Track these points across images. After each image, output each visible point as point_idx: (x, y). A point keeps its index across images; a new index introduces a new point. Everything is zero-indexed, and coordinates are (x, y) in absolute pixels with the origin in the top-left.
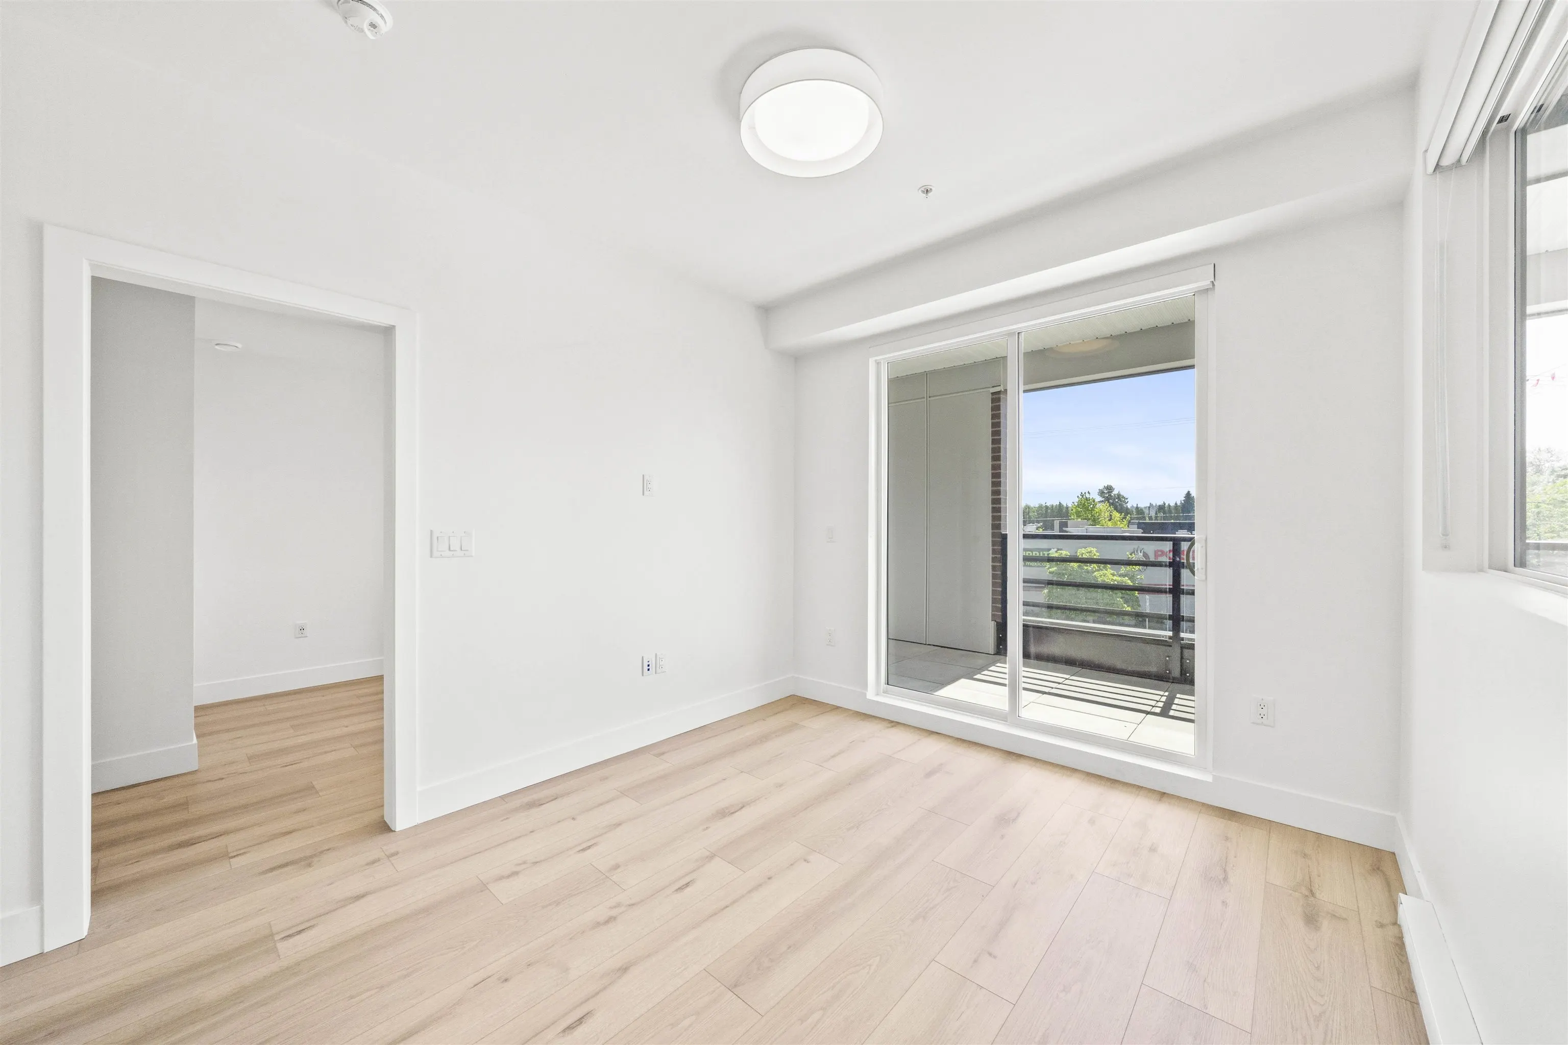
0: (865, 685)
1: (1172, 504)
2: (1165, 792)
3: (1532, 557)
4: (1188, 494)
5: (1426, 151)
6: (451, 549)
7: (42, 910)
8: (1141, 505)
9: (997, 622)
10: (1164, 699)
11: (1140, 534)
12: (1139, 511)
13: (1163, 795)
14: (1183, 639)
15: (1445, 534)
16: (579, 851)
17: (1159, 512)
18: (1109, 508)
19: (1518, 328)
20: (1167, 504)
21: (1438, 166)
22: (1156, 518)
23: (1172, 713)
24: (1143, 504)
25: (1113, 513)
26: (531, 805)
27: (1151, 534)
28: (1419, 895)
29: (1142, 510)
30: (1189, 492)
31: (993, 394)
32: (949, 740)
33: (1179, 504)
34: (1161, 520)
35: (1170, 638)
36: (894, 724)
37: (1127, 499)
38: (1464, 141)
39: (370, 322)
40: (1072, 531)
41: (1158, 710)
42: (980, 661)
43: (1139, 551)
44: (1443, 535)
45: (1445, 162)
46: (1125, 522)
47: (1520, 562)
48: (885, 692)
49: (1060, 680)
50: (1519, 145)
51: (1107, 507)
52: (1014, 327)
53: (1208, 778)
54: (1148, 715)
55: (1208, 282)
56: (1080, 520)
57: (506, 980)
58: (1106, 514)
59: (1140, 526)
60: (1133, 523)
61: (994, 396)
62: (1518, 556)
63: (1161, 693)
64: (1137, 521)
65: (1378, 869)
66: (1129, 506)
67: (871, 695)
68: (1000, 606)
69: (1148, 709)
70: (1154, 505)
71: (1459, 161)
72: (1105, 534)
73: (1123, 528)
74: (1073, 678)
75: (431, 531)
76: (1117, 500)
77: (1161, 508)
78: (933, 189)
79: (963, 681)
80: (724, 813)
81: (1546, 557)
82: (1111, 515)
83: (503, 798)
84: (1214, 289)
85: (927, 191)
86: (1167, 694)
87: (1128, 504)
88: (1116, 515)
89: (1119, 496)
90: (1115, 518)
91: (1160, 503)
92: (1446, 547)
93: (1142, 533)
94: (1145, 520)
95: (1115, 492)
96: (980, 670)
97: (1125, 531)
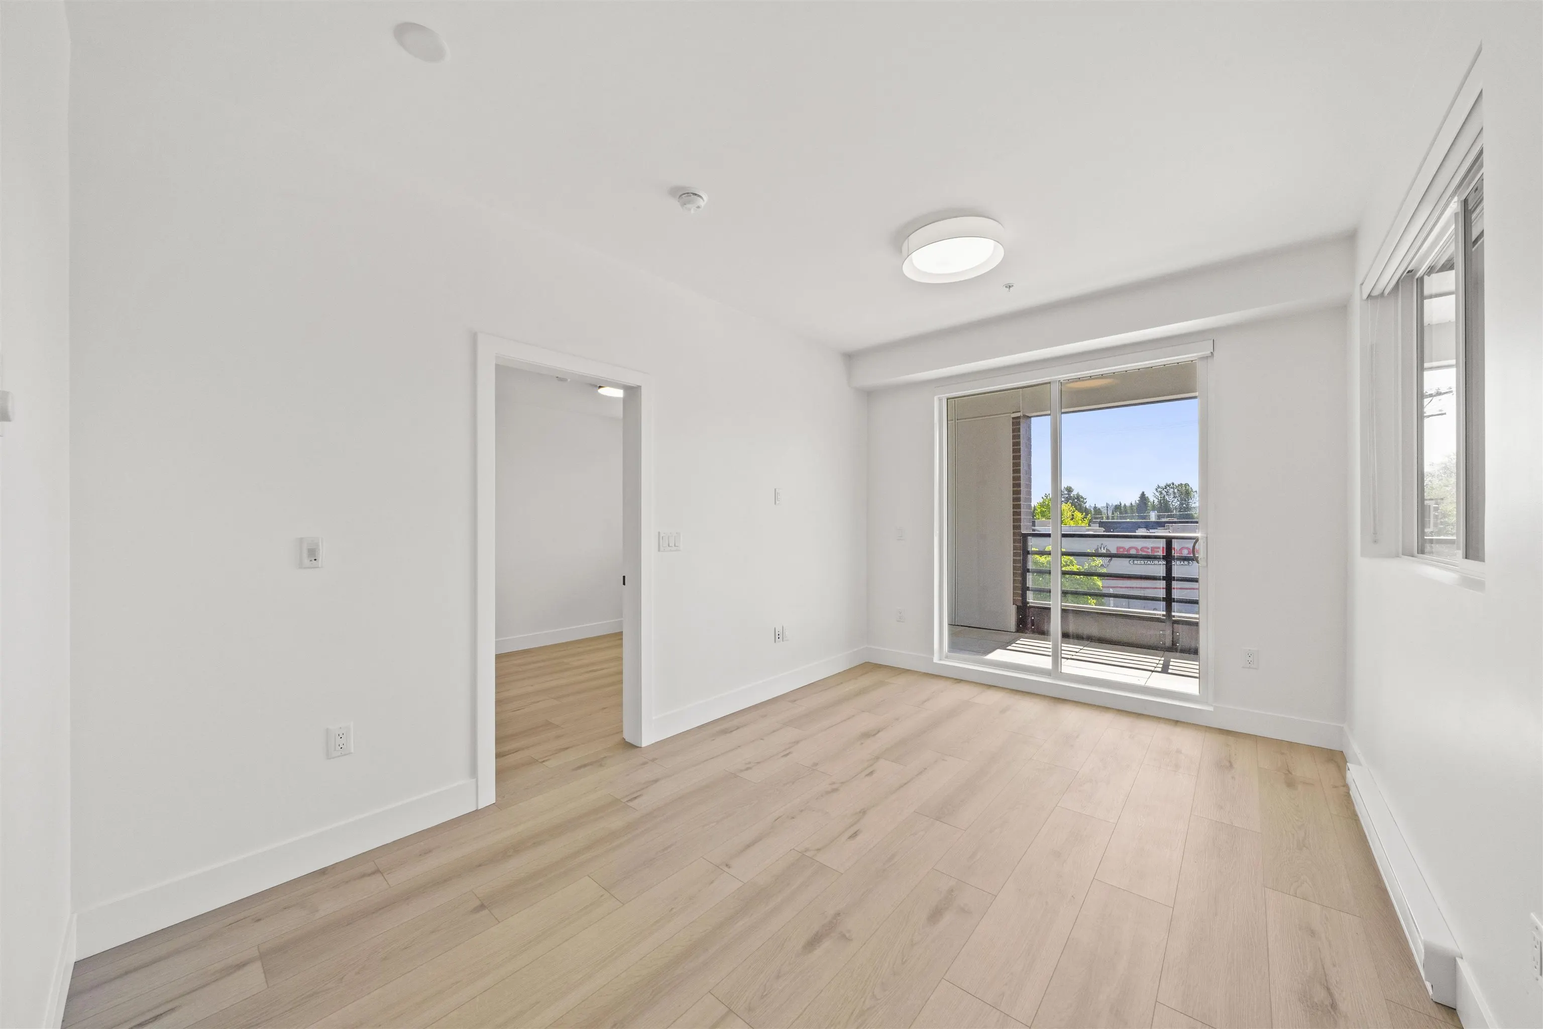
0: (933, 654)
1: (1128, 504)
2: (1178, 720)
3: (1428, 547)
4: (1143, 494)
5: (1362, 284)
6: (670, 545)
7: (477, 781)
8: (1099, 506)
9: (1017, 606)
10: (1162, 662)
11: (1101, 531)
12: (1097, 511)
13: (1176, 723)
14: (1174, 616)
15: (1375, 533)
16: (782, 756)
17: (1116, 512)
18: (1071, 508)
19: (1419, 403)
20: (1123, 505)
21: (1369, 296)
22: (1113, 518)
23: (1170, 671)
24: (1101, 505)
25: (1075, 512)
26: (725, 732)
27: (1112, 532)
28: (1360, 764)
29: (1099, 509)
30: (1143, 492)
31: (1013, 418)
32: (1008, 691)
33: (1134, 503)
34: (1117, 519)
35: (1163, 615)
36: (959, 681)
37: (1085, 499)
38: (1386, 284)
39: (626, 384)
40: (1040, 530)
41: (1160, 670)
42: (1006, 637)
43: (1102, 549)
44: (1374, 534)
45: (1375, 293)
46: (1086, 521)
47: (1421, 551)
48: (947, 657)
49: (1077, 650)
50: (1419, 290)
51: (1069, 507)
52: (1057, 377)
53: (1211, 709)
54: (1153, 673)
55: (1209, 352)
56: (1044, 519)
57: (793, 818)
58: (1068, 514)
59: (1101, 524)
60: (1095, 523)
61: (1015, 420)
62: (1420, 548)
63: (1159, 658)
64: (1099, 520)
65: (1332, 760)
66: (1087, 505)
67: (936, 660)
68: (1021, 592)
69: (1152, 669)
70: (1111, 505)
71: (1383, 293)
72: (1068, 533)
73: (1083, 527)
74: (1085, 648)
75: (659, 533)
76: (1076, 500)
77: (1118, 508)
78: (1014, 285)
79: (998, 651)
80: (867, 735)
81: (1436, 547)
82: (1073, 515)
83: (700, 727)
84: (1213, 356)
85: (1010, 286)
86: (1163, 659)
87: (1086, 504)
88: (1078, 515)
89: (1078, 497)
90: (1076, 518)
91: (1116, 503)
92: (1375, 542)
93: (1104, 531)
94: (1103, 519)
95: (1074, 493)
96: (1010, 643)
97: (1088, 530)
